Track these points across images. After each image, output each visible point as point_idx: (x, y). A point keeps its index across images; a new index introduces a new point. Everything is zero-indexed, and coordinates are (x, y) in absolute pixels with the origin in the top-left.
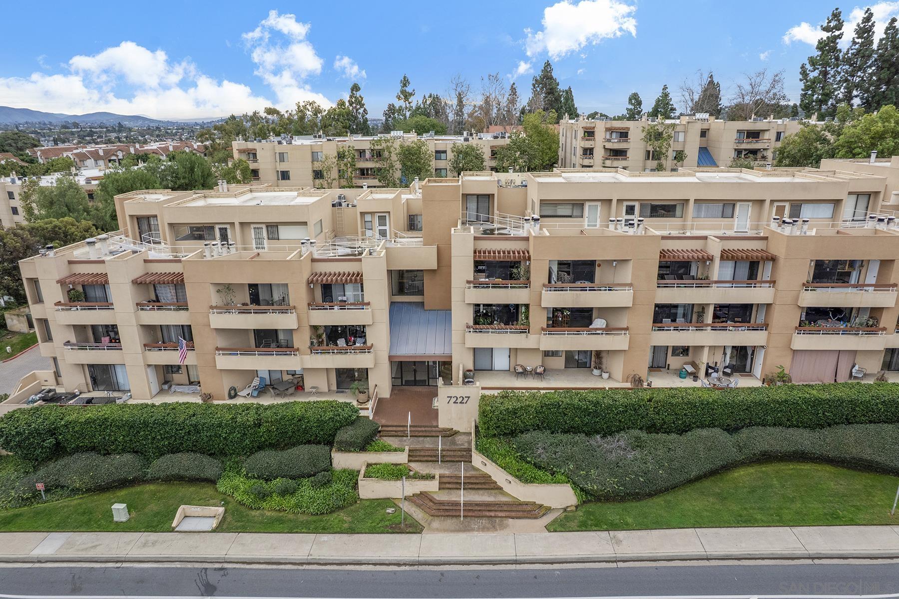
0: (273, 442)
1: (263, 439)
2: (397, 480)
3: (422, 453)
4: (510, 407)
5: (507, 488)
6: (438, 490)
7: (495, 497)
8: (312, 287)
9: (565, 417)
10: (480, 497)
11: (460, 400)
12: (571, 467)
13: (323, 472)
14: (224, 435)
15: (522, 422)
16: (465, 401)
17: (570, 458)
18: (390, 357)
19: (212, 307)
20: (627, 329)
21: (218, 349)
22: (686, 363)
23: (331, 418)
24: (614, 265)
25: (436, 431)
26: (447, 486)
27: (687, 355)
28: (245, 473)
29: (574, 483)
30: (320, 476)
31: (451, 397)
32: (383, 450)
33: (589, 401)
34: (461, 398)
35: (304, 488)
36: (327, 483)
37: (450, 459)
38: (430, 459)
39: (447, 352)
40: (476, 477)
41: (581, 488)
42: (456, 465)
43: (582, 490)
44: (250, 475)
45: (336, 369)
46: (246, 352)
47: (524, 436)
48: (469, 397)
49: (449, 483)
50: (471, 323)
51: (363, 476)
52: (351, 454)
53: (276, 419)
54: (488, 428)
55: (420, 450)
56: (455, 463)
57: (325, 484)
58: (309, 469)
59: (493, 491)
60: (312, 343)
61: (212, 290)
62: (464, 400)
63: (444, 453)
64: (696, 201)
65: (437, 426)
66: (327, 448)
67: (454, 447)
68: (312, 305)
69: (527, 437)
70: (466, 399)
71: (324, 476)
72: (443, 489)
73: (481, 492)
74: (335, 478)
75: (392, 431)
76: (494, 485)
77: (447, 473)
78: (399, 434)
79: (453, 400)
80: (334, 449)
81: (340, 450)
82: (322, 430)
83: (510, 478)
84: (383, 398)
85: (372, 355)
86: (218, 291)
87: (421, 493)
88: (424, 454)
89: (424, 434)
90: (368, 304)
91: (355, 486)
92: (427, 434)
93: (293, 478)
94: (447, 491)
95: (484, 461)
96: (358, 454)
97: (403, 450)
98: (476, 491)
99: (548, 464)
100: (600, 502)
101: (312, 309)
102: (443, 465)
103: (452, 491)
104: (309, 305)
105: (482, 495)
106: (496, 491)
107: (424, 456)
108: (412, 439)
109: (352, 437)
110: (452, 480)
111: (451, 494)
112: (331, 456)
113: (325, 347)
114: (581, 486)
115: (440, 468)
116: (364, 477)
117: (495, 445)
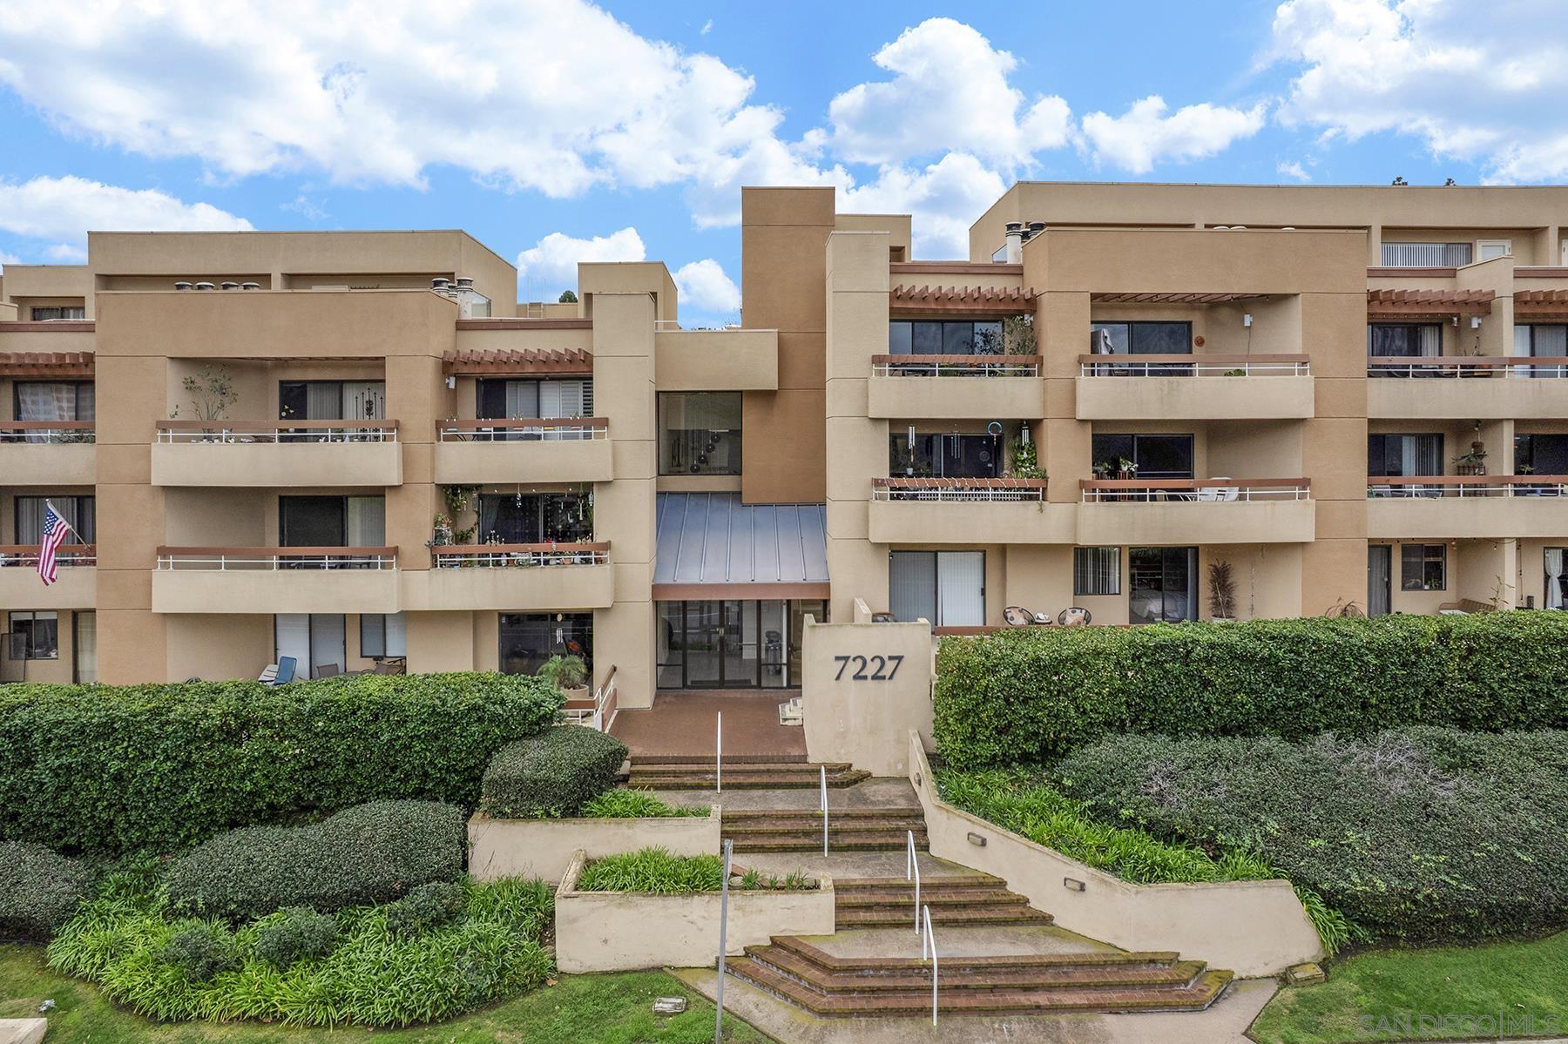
0: (283, 799)
1: (249, 786)
2: (691, 894)
3: (766, 826)
4: (1043, 654)
5: (1069, 912)
6: (833, 932)
7: (1036, 945)
8: (452, 386)
9: (1206, 694)
10: (984, 946)
11: (872, 668)
12: (1272, 826)
13: (435, 883)
14: (114, 765)
15: (1077, 708)
16: (887, 672)
17: (1262, 801)
18: (656, 588)
19: (163, 426)
20: (1304, 483)
21: (163, 551)
22: (1444, 606)
23: (475, 708)
24: (1247, 324)
25: (801, 771)
26: (863, 916)
27: (1440, 587)
28: (164, 900)
29: (1297, 880)
30: (421, 895)
31: (846, 658)
32: (640, 814)
33: (1273, 638)
34: (878, 662)
35: (362, 936)
36: (446, 919)
37: (859, 841)
38: (791, 842)
39: (815, 576)
40: (956, 887)
41: (1323, 893)
42: (879, 858)
43: (1330, 901)
44: (180, 904)
45: (501, 614)
46: (247, 558)
47: (1091, 750)
48: (900, 658)
49: (868, 907)
50: (885, 474)
51: (571, 886)
52: (533, 826)
53: (299, 712)
54: (972, 738)
55: (758, 817)
56: (873, 854)
57: (437, 922)
58: (389, 873)
59: (1022, 930)
60: (439, 535)
61: (172, 379)
62: (883, 669)
63: (838, 825)
64: (1388, 231)
65: (803, 759)
66: (455, 810)
67: (861, 809)
68: (444, 429)
69: (1104, 751)
70: (890, 665)
71: (436, 893)
72: (851, 926)
73: (982, 932)
74: (472, 906)
75: (663, 773)
76: (1020, 909)
77: (856, 876)
78: (688, 780)
79: (853, 668)
80: (477, 815)
81: (498, 814)
82: (444, 751)
83: (1081, 872)
84: (632, 710)
85: (608, 567)
86: (190, 386)
87: (776, 943)
88: (771, 828)
89: (765, 779)
90: (604, 423)
91: (546, 930)
92: (776, 779)
93: (326, 904)
94: (864, 933)
95: (979, 831)
96: (559, 826)
97: (706, 813)
98: (965, 931)
99: (1196, 821)
100: (1397, 947)
101: (447, 439)
102: (838, 857)
103: (883, 934)
104: (439, 425)
105: (990, 940)
106: (1032, 929)
107: (773, 834)
108: (728, 793)
109: (539, 766)
110: (875, 899)
111: (880, 942)
112: (465, 831)
113: (474, 546)
114: (1326, 886)
115: (830, 866)
116: (576, 889)
117: (1000, 787)
